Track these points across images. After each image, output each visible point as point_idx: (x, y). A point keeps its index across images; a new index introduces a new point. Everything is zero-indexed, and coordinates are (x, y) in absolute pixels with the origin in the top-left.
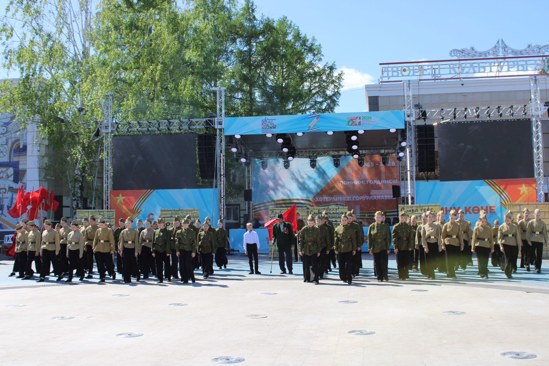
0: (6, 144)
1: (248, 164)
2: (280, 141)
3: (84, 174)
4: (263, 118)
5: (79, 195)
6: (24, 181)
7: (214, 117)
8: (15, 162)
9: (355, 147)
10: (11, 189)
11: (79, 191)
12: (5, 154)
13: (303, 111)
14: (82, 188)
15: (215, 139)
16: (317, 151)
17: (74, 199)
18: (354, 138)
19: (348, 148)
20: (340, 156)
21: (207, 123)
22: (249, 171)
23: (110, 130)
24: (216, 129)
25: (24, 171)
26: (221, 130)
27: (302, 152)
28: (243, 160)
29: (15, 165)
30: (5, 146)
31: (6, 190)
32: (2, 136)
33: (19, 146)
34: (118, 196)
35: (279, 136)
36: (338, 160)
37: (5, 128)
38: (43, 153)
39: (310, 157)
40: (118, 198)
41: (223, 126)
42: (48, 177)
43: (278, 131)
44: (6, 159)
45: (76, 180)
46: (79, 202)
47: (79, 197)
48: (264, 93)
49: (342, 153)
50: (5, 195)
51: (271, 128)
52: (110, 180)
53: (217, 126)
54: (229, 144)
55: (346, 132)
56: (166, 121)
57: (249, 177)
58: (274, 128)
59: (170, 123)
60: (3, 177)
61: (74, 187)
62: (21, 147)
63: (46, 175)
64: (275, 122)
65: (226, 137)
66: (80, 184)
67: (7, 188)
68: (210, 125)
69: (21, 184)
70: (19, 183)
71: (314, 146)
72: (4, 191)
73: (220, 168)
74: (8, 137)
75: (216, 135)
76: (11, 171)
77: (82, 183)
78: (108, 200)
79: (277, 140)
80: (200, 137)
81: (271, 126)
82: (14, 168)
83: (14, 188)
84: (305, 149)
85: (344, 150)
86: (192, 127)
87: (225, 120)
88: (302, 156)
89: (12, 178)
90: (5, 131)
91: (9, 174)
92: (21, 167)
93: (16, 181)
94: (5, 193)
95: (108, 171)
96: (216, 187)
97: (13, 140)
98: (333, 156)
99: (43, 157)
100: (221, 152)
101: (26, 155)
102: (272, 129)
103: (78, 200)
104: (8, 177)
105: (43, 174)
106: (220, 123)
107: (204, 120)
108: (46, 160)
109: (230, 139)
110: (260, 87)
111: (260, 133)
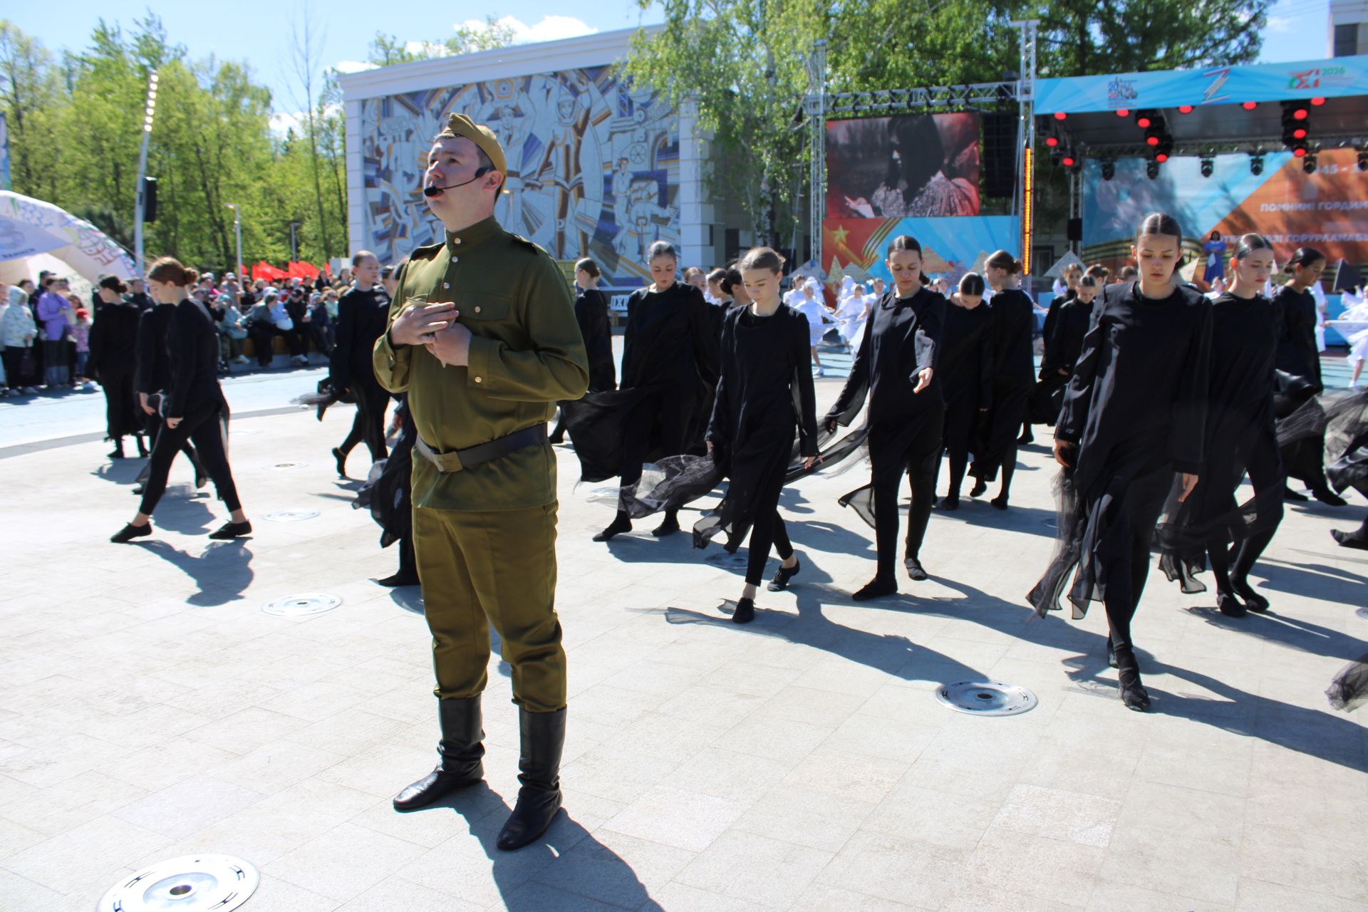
0: (646, 140)
1: (1076, 170)
2: (1144, 123)
3: (775, 191)
4: (1112, 78)
5: (768, 227)
6: (676, 203)
7: (1014, 79)
8: (660, 171)
9: (1299, 134)
10: (655, 218)
11: (768, 221)
12: (643, 157)
13: (1190, 63)
14: (772, 215)
15: (1017, 122)
16: (1215, 143)
17: (759, 234)
18: (1300, 114)
19: (1284, 135)
20: (1264, 152)
21: (1000, 91)
22: (1076, 184)
23: (821, 109)
24: (1018, 104)
25: (676, 188)
26: (1027, 104)
27: (1185, 145)
28: (1067, 162)
29: (660, 177)
30: (645, 144)
31: (646, 219)
32: (637, 126)
33: (666, 144)
34: (836, 228)
35: (1141, 113)
36: (1260, 162)
37: (642, 113)
38: (707, 156)
39: (1201, 155)
40: (836, 232)
41: (1032, 97)
42: (715, 197)
43: (1140, 104)
44: (644, 167)
45: (762, 202)
46: (767, 240)
47: (767, 232)
48: (1108, 28)
49: (1269, 145)
50: (646, 229)
51: (1127, 98)
52: (822, 202)
53: (1020, 98)
54: (1042, 131)
55: (1283, 103)
56: (923, 90)
57: (1076, 195)
58: (1134, 97)
59: (930, 92)
60: (640, 198)
61: (760, 214)
62: (670, 144)
63: (712, 193)
64: (1136, 87)
65: (1037, 117)
66: (769, 208)
67: (649, 217)
68: (1005, 94)
69: (672, 210)
70: (668, 208)
71: (1210, 133)
72: (644, 221)
73: (1025, 178)
74: (648, 128)
75: (1018, 115)
76: (654, 187)
77: (772, 206)
78: (818, 236)
79: (1137, 121)
80: (988, 119)
81: (1127, 94)
82: (658, 181)
83: (660, 216)
84: (1191, 138)
85: (1274, 141)
86: (971, 100)
87: (1036, 85)
88: (1186, 154)
89: (655, 200)
90: (643, 118)
91: (652, 193)
92: (670, 180)
93: (663, 202)
94: (645, 225)
95: (818, 184)
96: (1016, 213)
97: (658, 132)
98: (1251, 153)
99: (706, 162)
100: (1027, 146)
101: (678, 158)
102: (1130, 101)
103: (765, 237)
104: (650, 197)
105: (707, 193)
106: (1027, 92)
107: (996, 85)
108: (711, 167)
109: (1045, 123)
110: (1101, 16)
111: (1104, 107)
